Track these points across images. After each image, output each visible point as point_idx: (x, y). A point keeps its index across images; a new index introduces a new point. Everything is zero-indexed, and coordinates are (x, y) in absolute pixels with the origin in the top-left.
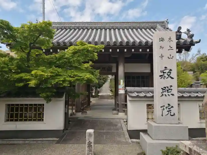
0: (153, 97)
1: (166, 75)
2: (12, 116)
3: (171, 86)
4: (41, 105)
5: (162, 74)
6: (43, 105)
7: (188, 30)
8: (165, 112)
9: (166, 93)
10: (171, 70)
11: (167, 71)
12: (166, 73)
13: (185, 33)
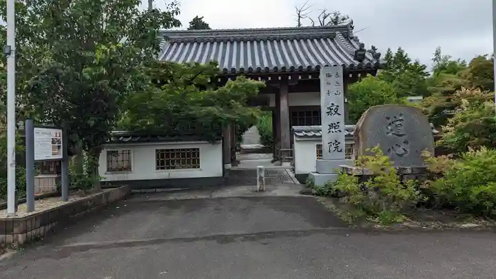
0: (321, 136)
1: (333, 111)
2: (162, 163)
3: (338, 123)
4: (194, 149)
5: (329, 111)
6: (198, 149)
7: (373, 48)
8: (333, 148)
9: (333, 130)
10: (338, 106)
11: (334, 108)
12: (332, 110)
13: (369, 51)
